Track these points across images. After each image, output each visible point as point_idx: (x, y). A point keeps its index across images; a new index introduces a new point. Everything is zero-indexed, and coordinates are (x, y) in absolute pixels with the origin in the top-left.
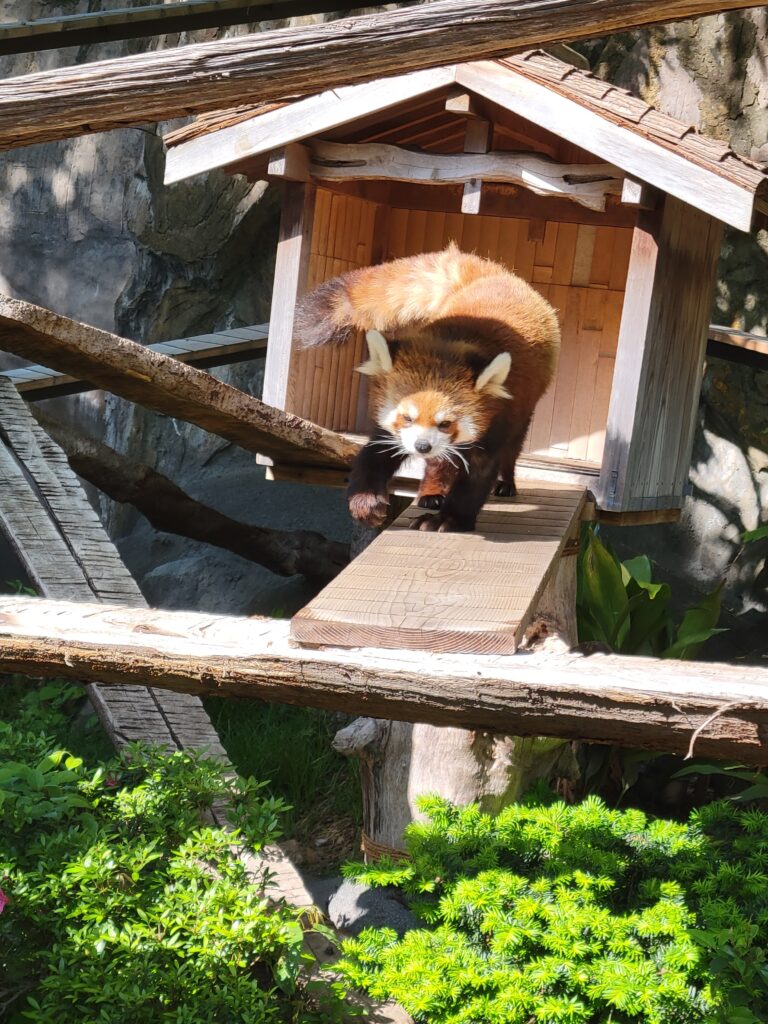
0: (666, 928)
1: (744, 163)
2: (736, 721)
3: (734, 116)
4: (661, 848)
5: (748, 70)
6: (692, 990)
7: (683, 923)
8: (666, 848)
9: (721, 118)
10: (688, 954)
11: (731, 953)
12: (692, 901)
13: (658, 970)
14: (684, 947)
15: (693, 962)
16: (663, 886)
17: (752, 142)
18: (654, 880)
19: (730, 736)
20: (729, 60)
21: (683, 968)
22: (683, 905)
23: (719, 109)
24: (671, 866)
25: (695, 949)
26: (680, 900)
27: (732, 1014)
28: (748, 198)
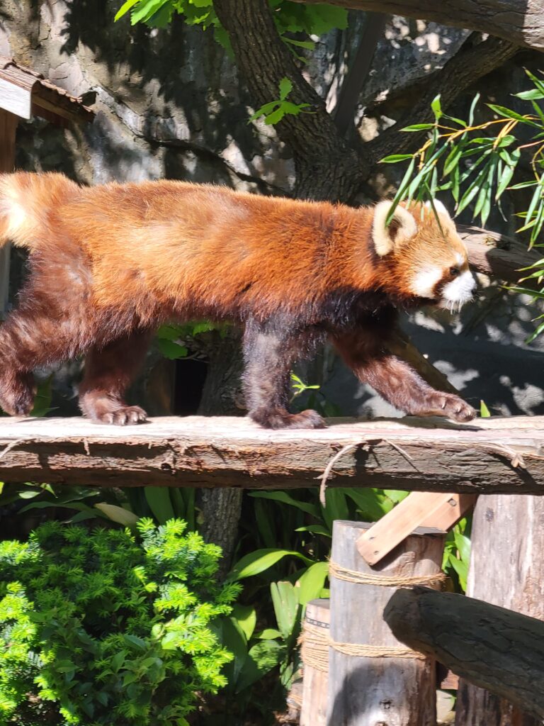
0: (11, 614)
1: (23, 71)
2: (22, 453)
3: (34, 47)
4: (8, 560)
5: (42, 14)
6: (31, 653)
7: (23, 608)
8: (12, 560)
9: (25, 49)
10: (29, 630)
11: (56, 624)
12: (30, 594)
13: (6, 644)
14: (25, 625)
15: (32, 635)
16: (9, 586)
17: (49, 65)
18: (3, 583)
19: (19, 464)
20: (27, 7)
21: (25, 640)
22: (24, 597)
23: (23, 42)
24: (15, 571)
25: (33, 626)
26: (22, 595)
27: (59, 666)
28: (27, 95)
